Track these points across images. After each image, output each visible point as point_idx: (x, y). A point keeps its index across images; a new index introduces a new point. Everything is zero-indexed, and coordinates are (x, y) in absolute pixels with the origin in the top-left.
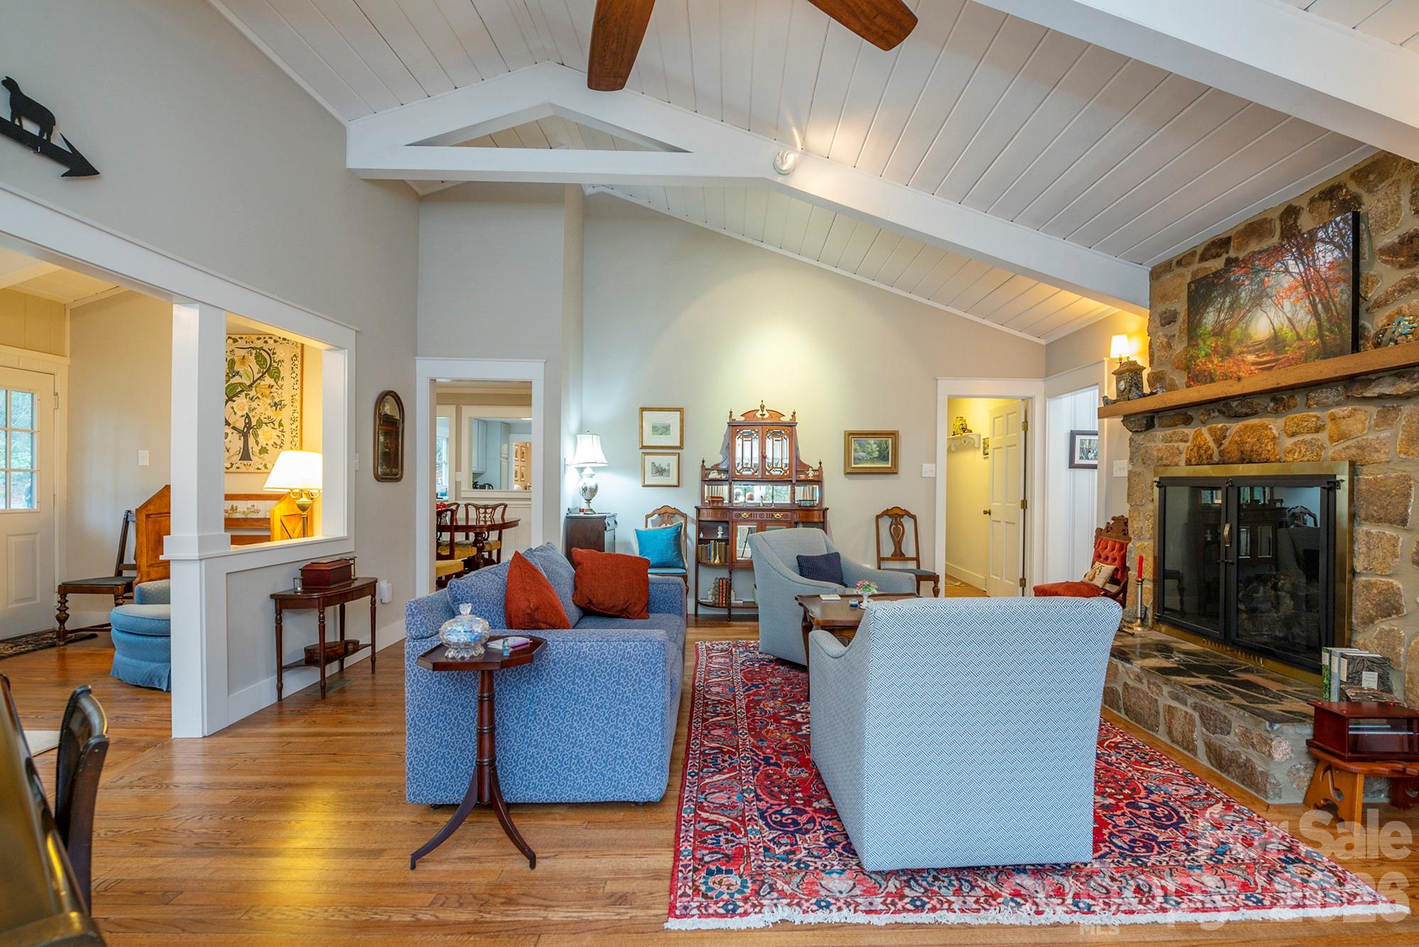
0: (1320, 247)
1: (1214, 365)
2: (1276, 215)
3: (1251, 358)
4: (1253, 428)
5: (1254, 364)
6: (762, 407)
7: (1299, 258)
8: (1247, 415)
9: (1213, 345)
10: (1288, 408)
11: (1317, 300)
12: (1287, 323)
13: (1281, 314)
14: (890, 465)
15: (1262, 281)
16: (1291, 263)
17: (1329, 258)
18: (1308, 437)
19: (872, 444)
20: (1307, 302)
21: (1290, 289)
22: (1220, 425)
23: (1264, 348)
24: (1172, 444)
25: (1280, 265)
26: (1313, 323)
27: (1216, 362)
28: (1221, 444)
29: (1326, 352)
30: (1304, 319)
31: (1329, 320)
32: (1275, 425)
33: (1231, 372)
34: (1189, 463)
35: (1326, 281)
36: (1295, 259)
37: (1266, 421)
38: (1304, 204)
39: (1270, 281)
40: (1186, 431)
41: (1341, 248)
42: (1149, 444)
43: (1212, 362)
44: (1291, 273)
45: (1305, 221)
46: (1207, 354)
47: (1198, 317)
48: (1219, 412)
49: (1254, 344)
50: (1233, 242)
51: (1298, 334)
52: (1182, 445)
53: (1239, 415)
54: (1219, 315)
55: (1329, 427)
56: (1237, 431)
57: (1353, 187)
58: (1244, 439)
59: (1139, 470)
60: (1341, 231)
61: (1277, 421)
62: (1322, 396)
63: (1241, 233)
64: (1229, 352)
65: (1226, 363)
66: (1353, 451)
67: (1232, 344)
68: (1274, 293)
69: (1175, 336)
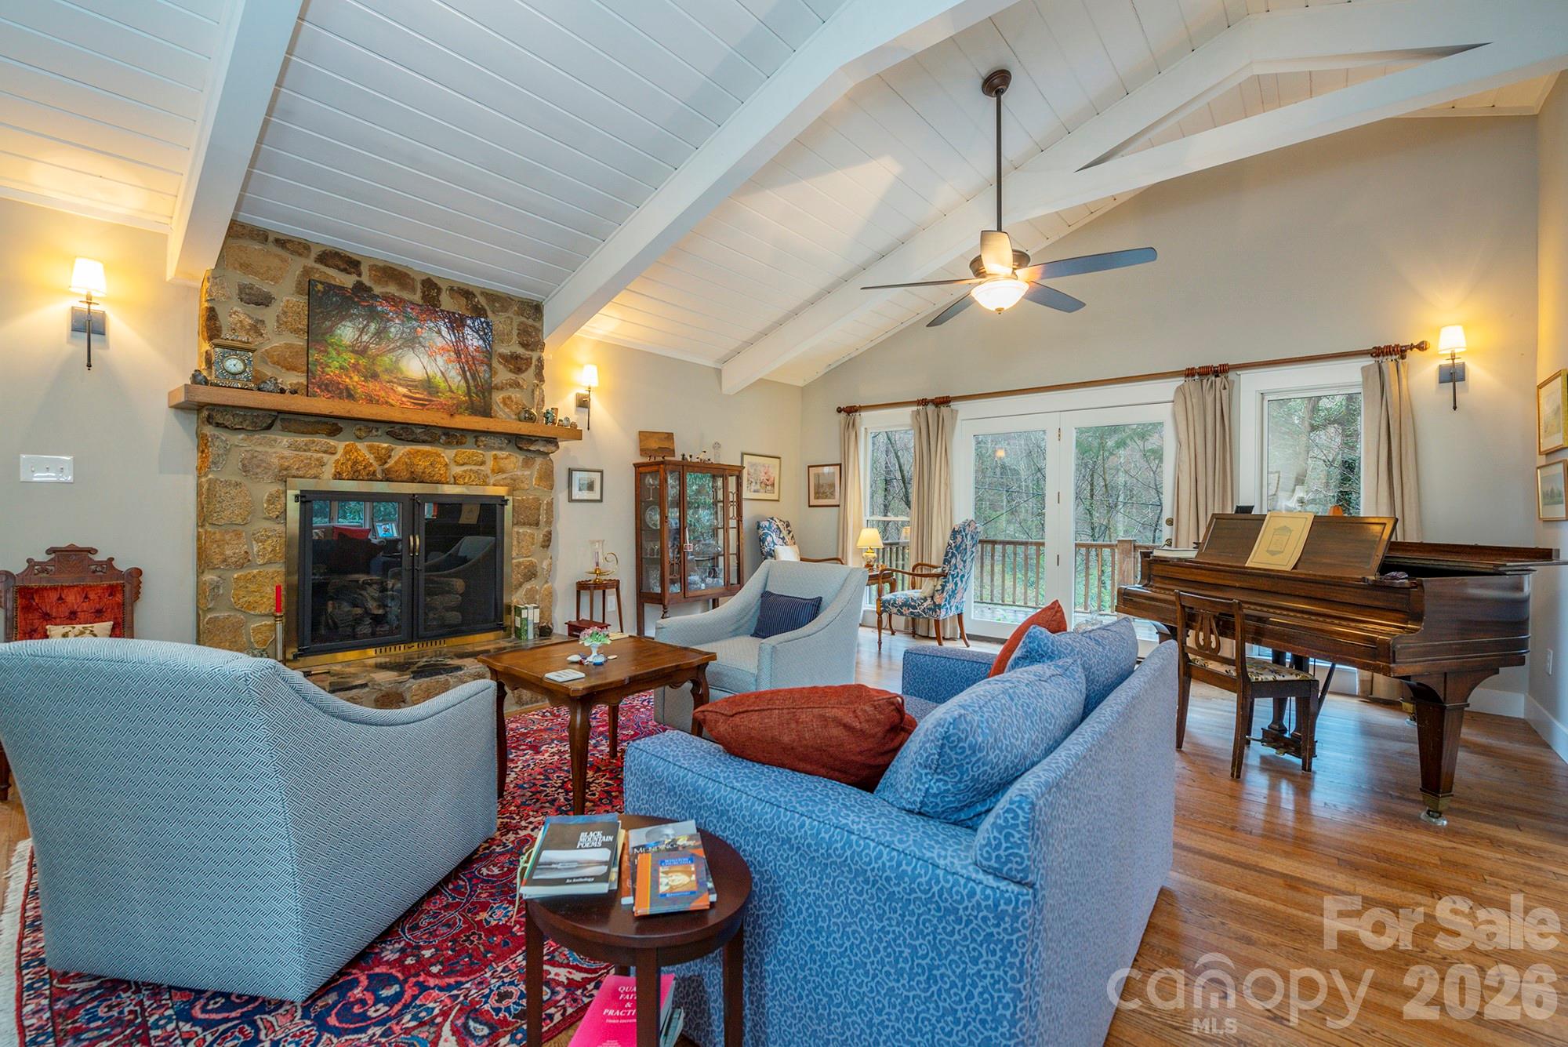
0: (467, 331)
1: (353, 381)
2: (419, 279)
3: (402, 390)
4: (427, 454)
5: (404, 396)
7: (452, 329)
8: (424, 442)
9: (352, 361)
10: (460, 443)
11: (467, 369)
12: (439, 374)
13: (434, 365)
15: (415, 329)
16: (444, 330)
17: (475, 343)
18: (475, 468)
20: (458, 367)
21: (443, 349)
22: (386, 445)
23: (416, 386)
24: (308, 454)
25: (432, 325)
26: (463, 383)
27: (356, 379)
28: (386, 462)
30: (455, 378)
31: (476, 386)
32: (448, 454)
33: (378, 396)
34: (338, 476)
35: (473, 358)
36: (447, 327)
37: (439, 450)
38: (444, 286)
39: (424, 333)
40: (332, 442)
41: (484, 341)
42: (259, 449)
43: (351, 378)
44: (443, 337)
45: (447, 302)
46: (342, 368)
47: (328, 324)
48: (388, 433)
49: (406, 379)
50: (364, 269)
51: (450, 387)
52: (326, 457)
53: (415, 441)
54: (360, 335)
55: (490, 463)
56: (409, 453)
57: (483, 301)
58: (416, 461)
59: (234, 479)
60: (484, 329)
61: (447, 451)
62: (492, 441)
63: (373, 268)
64: (375, 376)
65: (371, 385)
66: (509, 481)
67: (379, 370)
68: (427, 345)
69: (271, 324)
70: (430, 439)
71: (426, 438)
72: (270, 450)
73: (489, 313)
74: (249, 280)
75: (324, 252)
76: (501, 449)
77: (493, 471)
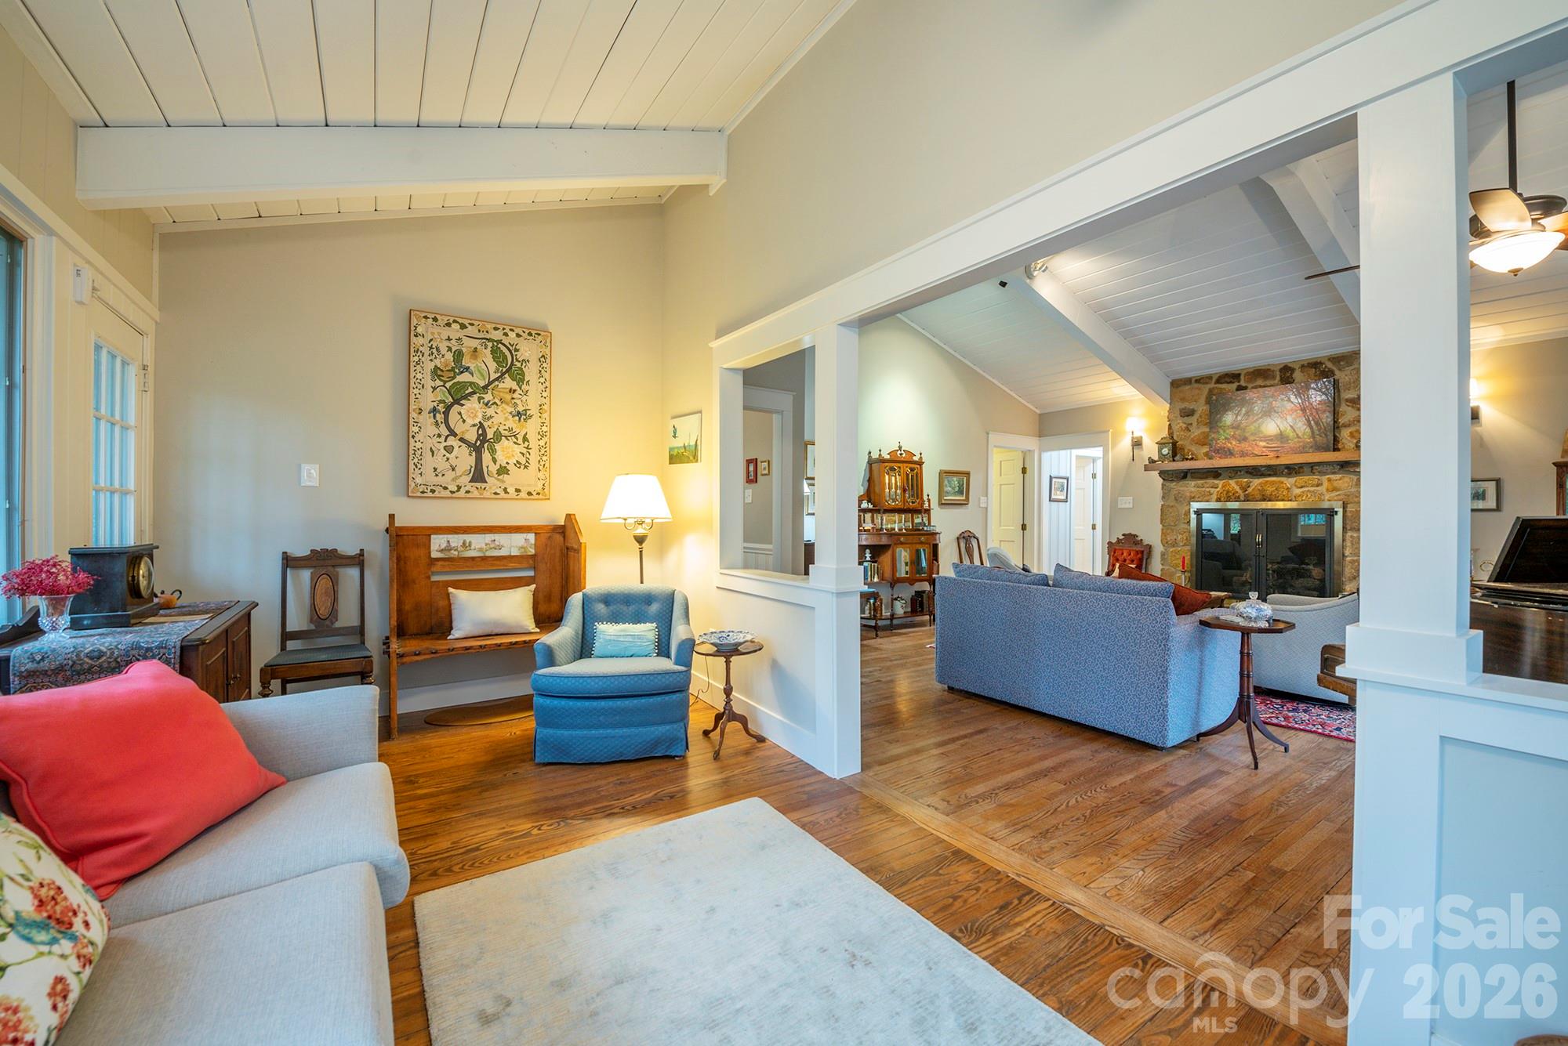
0: (1312, 392)
1: (1233, 444)
2: (1278, 368)
3: (1263, 444)
4: (1273, 483)
5: (1264, 447)
6: (900, 448)
7: (1298, 395)
8: (1270, 475)
9: (1232, 434)
10: (1298, 474)
11: (1311, 418)
12: (1289, 428)
13: (1285, 423)
14: (964, 498)
15: (1271, 403)
16: (1293, 398)
17: (1319, 398)
18: (1312, 489)
19: (955, 480)
20: (1304, 419)
21: (1292, 410)
22: (1246, 480)
23: (1271, 440)
24: (1204, 489)
25: (1284, 396)
26: (1308, 430)
27: (1234, 443)
28: (1246, 490)
29: (1319, 448)
30: (1302, 427)
31: (1319, 430)
32: (1289, 482)
33: (1248, 452)
34: (1219, 500)
35: (1316, 410)
36: (1295, 395)
37: (1282, 480)
38: (1296, 366)
39: (1277, 404)
40: (1216, 482)
41: (1326, 395)
42: (1182, 489)
43: (1231, 443)
44: (1292, 402)
45: (1297, 375)
46: (1226, 438)
47: (1218, 416)
48: (1247, 472)
49: (1265, 437)
50: (1242, 377)
51: (1297, 435)
52: (1212, 490)
53: (1263, 475)
54: (1236, 417)
55: (1326, 484)
56: (1260, 484)
57: (1330, 365)
58: (1265, 488)
59: (1172, 504)
60: (1326, 387)
61: (1290, 479)
62: (1324, 468)
63: (1248, 374)
64: (1245, 439)
65: (1243, 445)
66: (1342, 497)
67: (1247, 435)
68: (1280, 410)
69: (1195, 424)
70: (1272, 473)
71: (1269, 473)
72: (1186, 489)
73: (1337, 372)
74: (1186, 405)
75: (1220, 377)
76: (1334, 473)
77: (1328, 490)
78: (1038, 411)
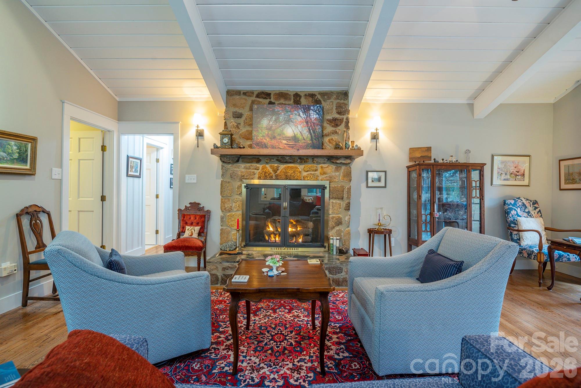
0: (311, 112)
1: (267, 140)
2: (292, 94)
3: (285, 142)
4: (292, 168)
5: (286, 144)
7: (304, 112)
8: (290, 163)
9: (267, 133)
10: (306, 162)
11: (311, 129)
12: (299, 133)
13: (297, 129)
15: (289, 115)
16: (301, 113)
17: (315, 117)
18: (313, 173)
20: (307, 128)
21: (301, 122)
22: (276, 165)
23: (290, 139)
24: (250, 170)
25: (296, 112)
26: (309, 136)
27: (268, 140)
28: (276, 172)
29: (314, 147)
30: (306, 133)
31: (315, 136)
32: (301, 167)
33: (275, 145)
34: (259, 178)
35: (314, 123)
36: (303, 112)
37: (297, 165)
38: (303, 95)
39: (293, 117)
40: (258, 165)
41: (319, 115)
42: (235, 169)
43: (266, 140)
44: (301, 117)
45: (303, 101)
46: (263, 136)
47: (258, 120)
48: (277, 160)
49: (286, 137)
50: (272, 96)
51: (304, 138)
52: (256, 171)
53: (287, 162)
54: (269, 122)
55: (320, 170)
56: (285, 168)
57: (319, 97)
58: (288, 171)
59: (228, 180)
60: (319, 109)
61: (301, 166)
62: (319, 160)
63: (275, 94)
64: (274, 138)
65: (273, 141)
66: (328, 178)
67: (276, 135)
68: (294, 121)
69: (242, 124)
70: (292, 161)
71: (290, 161)
72: (238, 170)
73: (322, 102)
74: (237, 109)
75: (258, 93)
76: (324, 163)
77: (321, 173)
78: (118, 99)
